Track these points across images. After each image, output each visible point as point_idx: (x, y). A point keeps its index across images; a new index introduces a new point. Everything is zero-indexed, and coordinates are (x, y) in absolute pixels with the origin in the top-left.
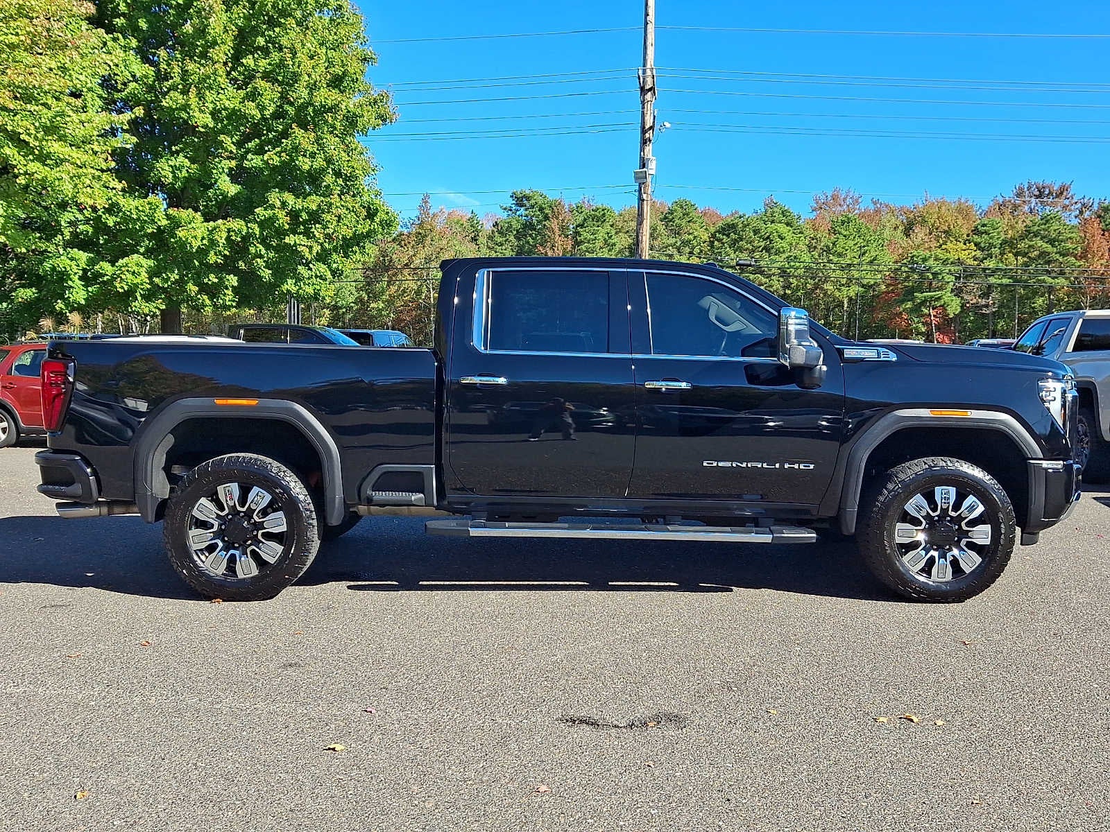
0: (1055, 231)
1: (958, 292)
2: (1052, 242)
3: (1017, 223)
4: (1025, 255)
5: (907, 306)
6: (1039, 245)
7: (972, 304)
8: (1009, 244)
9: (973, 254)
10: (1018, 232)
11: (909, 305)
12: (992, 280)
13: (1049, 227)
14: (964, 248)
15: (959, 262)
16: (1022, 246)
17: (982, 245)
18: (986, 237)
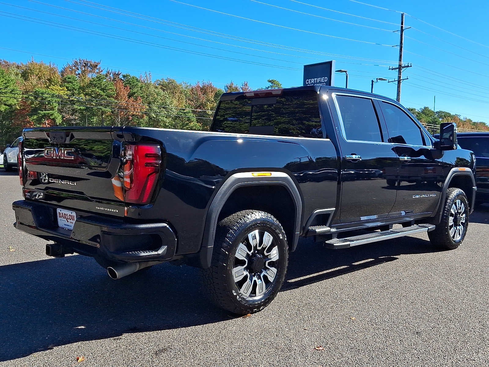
0: (103, 84)
1: (60, 111)
2: (103, 90)
3: (85, 79)
4: (90, 95)
5: (34, 118)
6: (97, 91)
7: (67, 118)
8: (82, 88)
9: (66, 92)
10: (85, 83)
11: (35, 117)
12: (75, 107)
13: (101, 83)
14: (61, 89)
15: (59, 96)
16: (89, 90)
17: (70, 88)
18: (71, 84)
